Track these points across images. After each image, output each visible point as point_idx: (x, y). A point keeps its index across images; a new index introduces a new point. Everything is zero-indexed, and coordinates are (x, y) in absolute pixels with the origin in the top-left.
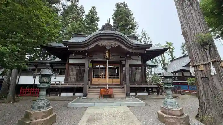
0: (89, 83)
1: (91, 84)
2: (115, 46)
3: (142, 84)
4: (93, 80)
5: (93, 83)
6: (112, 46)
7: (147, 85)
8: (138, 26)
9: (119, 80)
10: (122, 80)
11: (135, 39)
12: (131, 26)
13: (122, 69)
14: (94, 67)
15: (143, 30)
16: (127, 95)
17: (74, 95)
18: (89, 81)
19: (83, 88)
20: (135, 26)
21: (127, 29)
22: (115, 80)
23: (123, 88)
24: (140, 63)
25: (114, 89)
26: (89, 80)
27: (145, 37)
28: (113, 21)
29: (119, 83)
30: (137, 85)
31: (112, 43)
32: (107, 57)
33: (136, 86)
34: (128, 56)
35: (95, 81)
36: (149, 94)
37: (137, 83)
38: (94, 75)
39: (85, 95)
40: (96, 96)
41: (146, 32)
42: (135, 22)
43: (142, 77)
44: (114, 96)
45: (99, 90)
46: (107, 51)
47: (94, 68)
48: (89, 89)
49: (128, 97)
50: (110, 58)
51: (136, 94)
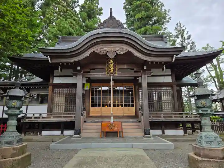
0: (85, 114)
1: (88, 116)
2: (122, 53)
3: (173, 115)
4: (92, 109)
5: (91, 115)
6: (117, 53)
7: (182, 117)
8: (170, 18)
9: (133, 109)
10: (138, 109)
11: (162, 40)
12: (156, 18)
13: (139, 92)
14: (92, 89)
15: (177, 25)
16: (145, 133)
17: (62, 133)
18: (85, 112)
19: (74, 122)
20: (165, 18)
21: (150, 24)
22: (126, 109)
23: (140, 121)
24: (169, 80)
25: (123, 124)
26: (84, 109)
27: (182, 36)
28: (126, 12)
29: (134, 114)
30: (164, 117)
31: (118, 49)
32: (112, 71)
33: (162, 119)
34: (145, 68)
35: (94, 111)
36: (185, 133)
37: (163, 114)
38: (92, 102)
39: (78, 133)
40: (95, 134)
41: (184, 26)
42: (163, 10)
43: (173, 105)
44: (124, 134)
45: (100, 124)
46: (111, 61)
47: (93, 92)
48: (85, 124)
49: (146, 135)
50: (115, 73)
51: (163, 133)
